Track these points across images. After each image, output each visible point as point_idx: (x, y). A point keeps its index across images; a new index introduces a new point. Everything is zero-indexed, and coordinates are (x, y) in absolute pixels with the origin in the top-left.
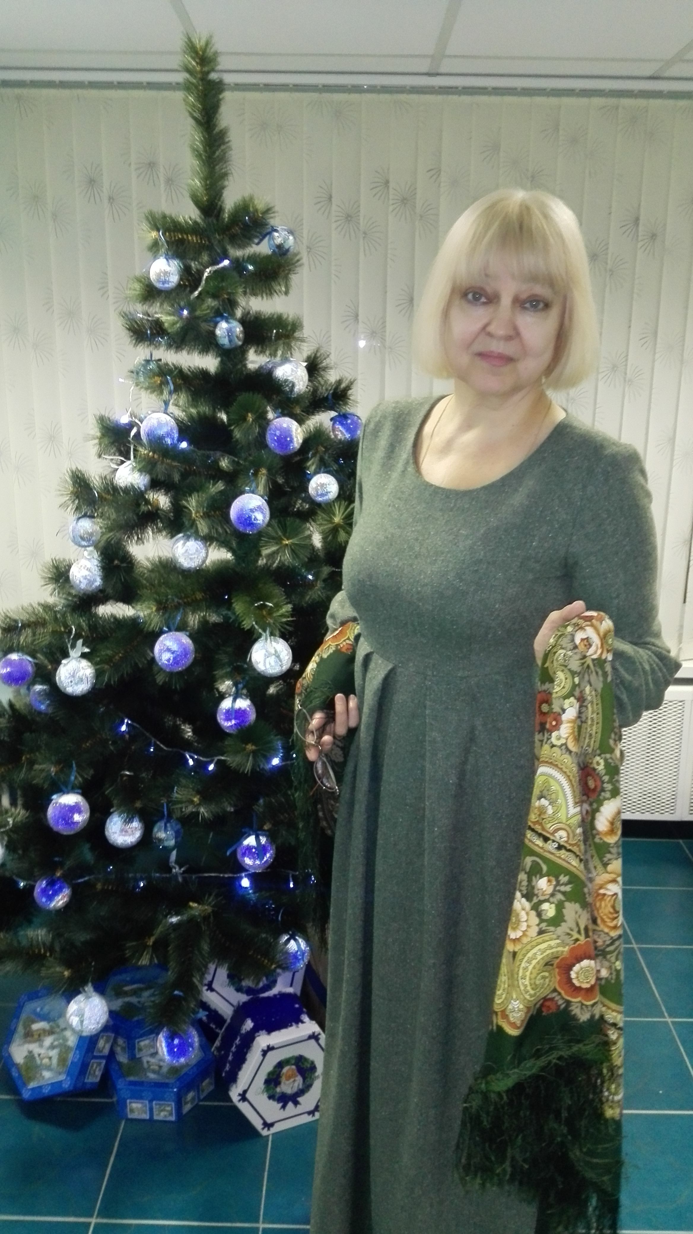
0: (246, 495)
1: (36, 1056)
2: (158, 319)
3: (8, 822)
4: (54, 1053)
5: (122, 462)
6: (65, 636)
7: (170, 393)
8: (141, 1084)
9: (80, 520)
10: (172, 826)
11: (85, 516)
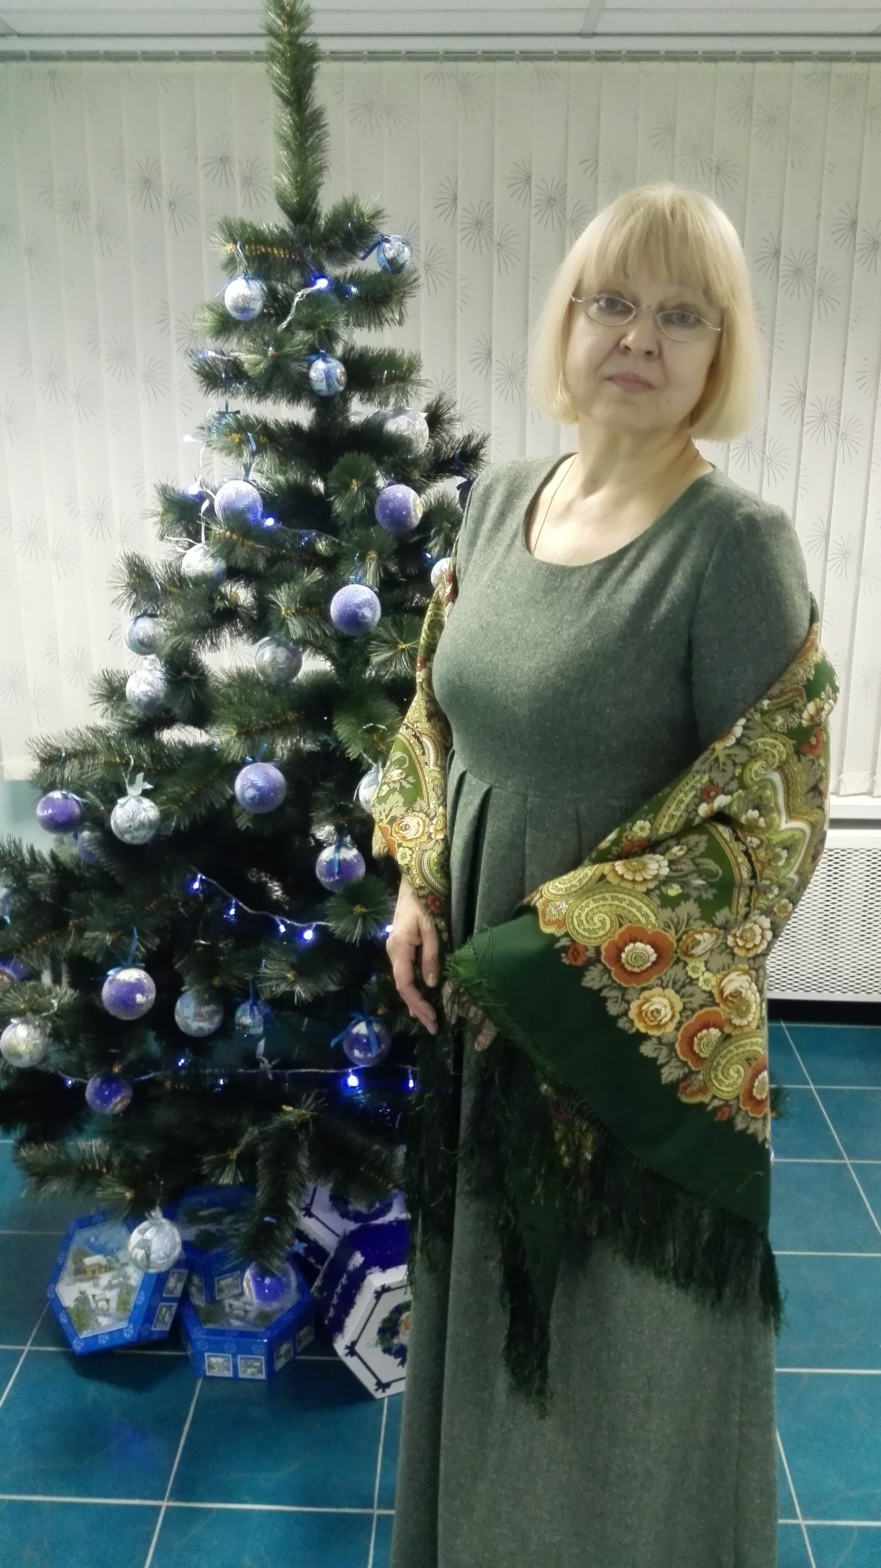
0: (351, 586)
1: (90, 1297)
2: (236, 358)
3: (53, 1004)
4: (113, 1294)
5: (191, 545)
6: (122, 769)
7: (253, 454)
8: (222, 1333)
9: (140, 620)
10: (259, 1010)
11: (145, 614)
